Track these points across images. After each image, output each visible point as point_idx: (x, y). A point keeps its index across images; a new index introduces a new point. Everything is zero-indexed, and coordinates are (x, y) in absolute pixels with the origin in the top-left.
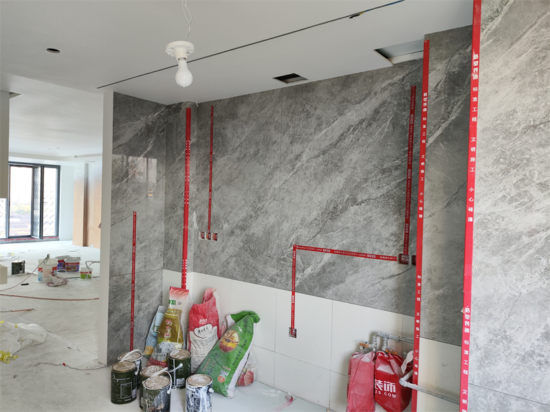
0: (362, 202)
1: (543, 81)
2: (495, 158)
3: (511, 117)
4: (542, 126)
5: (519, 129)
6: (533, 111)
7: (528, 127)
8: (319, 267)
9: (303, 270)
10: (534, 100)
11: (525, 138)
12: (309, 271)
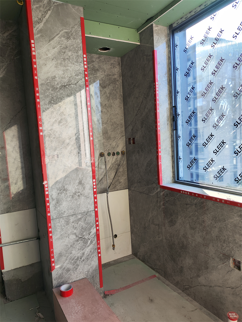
1: (65, 64)
2: (49, 100)
3: (54, 80)
4: (67, 86)
5: (58, 87)
6: (63, 78)
7: (62, 86)
10: (63, 73)
11: (61, 91)
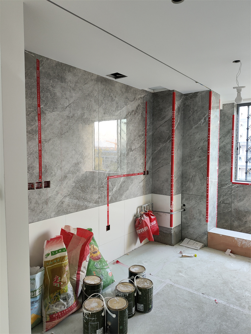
0: (133, 150)
8: (119, 186)
9: (112, 190)
12: (115, 189)
